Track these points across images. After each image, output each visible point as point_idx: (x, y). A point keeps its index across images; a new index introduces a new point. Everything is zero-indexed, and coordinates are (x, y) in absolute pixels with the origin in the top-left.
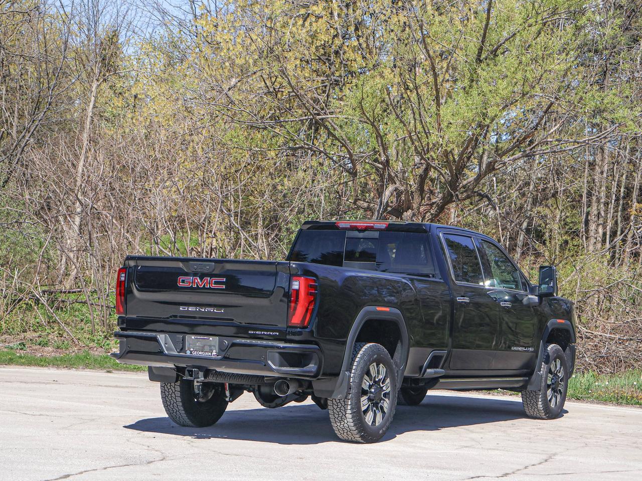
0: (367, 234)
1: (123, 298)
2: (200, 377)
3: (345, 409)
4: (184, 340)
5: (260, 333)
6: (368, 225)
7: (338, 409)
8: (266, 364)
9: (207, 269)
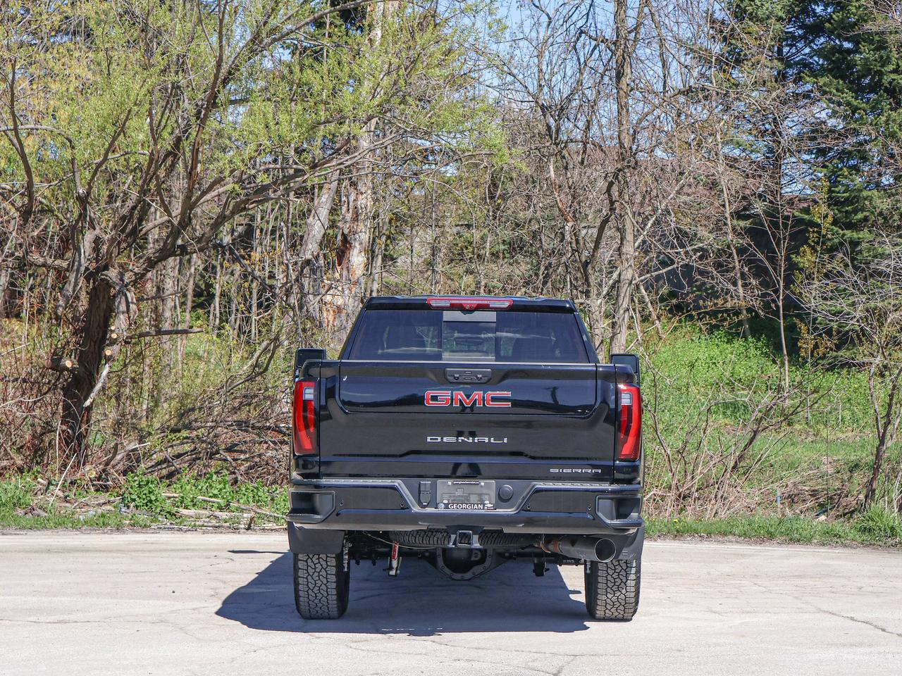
0: (478, 316)
1: (312, 429)
3: (627, 574)
4: (434, 487)
5: (569, 471)
6: (480, 302)
7: (615, 575)
8: (596, 518)
9: (477, 378)
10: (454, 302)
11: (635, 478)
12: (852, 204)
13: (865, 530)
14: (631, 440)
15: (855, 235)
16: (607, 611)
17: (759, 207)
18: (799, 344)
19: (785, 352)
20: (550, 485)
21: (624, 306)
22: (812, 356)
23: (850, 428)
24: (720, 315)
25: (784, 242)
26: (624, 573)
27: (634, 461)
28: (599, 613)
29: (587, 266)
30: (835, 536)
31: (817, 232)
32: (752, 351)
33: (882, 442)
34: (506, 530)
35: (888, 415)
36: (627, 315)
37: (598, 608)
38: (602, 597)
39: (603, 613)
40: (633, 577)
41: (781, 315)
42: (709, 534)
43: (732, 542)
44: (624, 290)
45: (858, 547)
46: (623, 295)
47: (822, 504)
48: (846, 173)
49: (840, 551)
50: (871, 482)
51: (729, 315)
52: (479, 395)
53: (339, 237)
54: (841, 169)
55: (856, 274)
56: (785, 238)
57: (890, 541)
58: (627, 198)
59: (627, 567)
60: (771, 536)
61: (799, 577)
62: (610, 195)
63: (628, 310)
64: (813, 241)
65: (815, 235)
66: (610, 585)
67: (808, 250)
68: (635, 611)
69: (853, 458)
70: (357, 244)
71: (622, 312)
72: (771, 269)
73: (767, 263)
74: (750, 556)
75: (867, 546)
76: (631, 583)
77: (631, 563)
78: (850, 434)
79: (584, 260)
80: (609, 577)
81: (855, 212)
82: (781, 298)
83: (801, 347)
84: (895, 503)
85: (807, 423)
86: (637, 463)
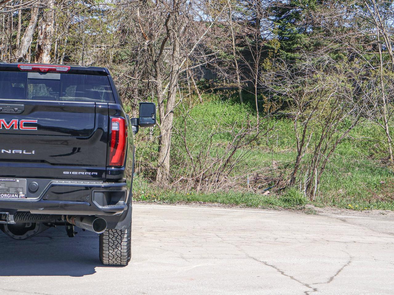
0: (49, 76)
2: (10, 220)
3: (121, 238)
5: (76, 173)
6: (51, 67)
7: (114, 239)
8: (92, 204)
9: (15, 110)
10: (34, 67)
11: (121, 179)
12: (292, 40)
13: (286, 201)
14: (118, 151)
15: (293, 55)
16: (110, 261)
17: (249, 41)
18: (263, 106)
19: (257, 110)
20: (63, 182)
21: (174, 84)
22: (270, 112)
23: (287, 147)
24: (225, 91)
25: (258, 57)
26: (120, 238)
27: (121, 168)
28: (105, 261)
29: (156, 63)
30: (271, 203)
31: (273, 52)
32: (243, 109)
33: (299, 155)
34: (33, 212)
35: (303, 141)
36: (175, 88)
37: (104, 258)
38: (106, 252)
39: (107, 262)
40: (125, 240)
41: (256, 92)
42: (205, 202)
43: (215, 206)
44: (174, 76)
45: (282, 210)
46: (174, 78)
47: (270, 184)
48: (289, 25)
49: (272, 212)
50: (293, 174)
51: (229, 91)
52: (16, 122)
53: (37, 47)
54: (287, 24)
55: (288, 68)
56: (259, 55)
57: (299, 207)
58: (176, 28)
59: (122, 234)
60: (237, 203)
61: (244, 230)
62: (167, 26)
63: (176, 86)
64: (271, 56)
65: (272, 53)
66: (111, 245)
67: (268, 61)
68: (128, 260)
69: (286, 161)
70: (46, 51)
71: (173, 86)
72: (251, 70)
73: (250, 67)
74: (222, 215)
75: (287, 209)
76: (124, 244)
77: (124, 231)
78: (287, 150)
79: (154, 60)
80: (110, 240)
81: (293, 44)
82: (256, 84)
83: (264, 107)
84: (305, 184)
85: (267, 144)
86: (123, 169)
